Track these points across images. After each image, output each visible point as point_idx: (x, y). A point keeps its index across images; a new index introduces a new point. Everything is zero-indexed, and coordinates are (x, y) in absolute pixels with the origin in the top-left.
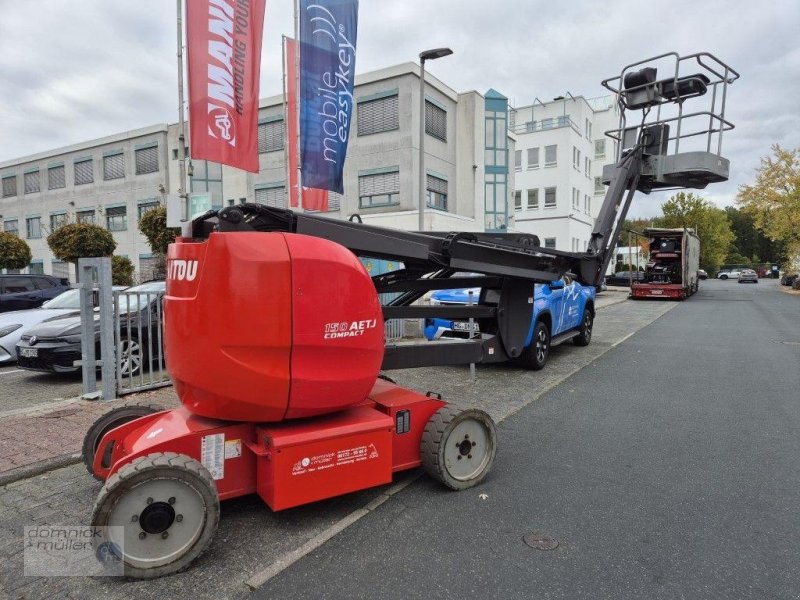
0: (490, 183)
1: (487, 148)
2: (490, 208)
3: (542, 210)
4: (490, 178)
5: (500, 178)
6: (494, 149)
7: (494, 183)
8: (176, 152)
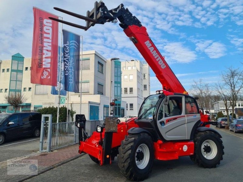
0: (116, 87)
1: (115, 76)
2: (116, 95)
3: (129, 94)
4: (116, 85)
5: (119, 85)
6: (117, 76)
7: (117, 87)
8: (3, 70)
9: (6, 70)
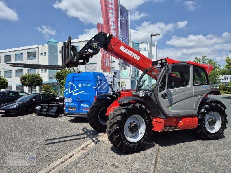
8: (42, 54)
9: (43, 54)
